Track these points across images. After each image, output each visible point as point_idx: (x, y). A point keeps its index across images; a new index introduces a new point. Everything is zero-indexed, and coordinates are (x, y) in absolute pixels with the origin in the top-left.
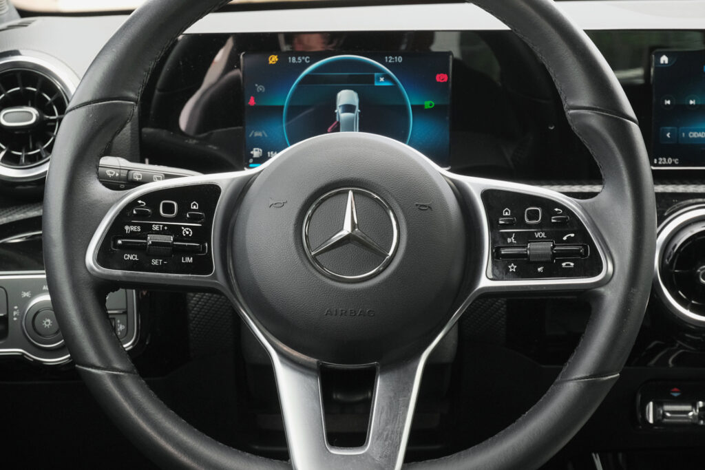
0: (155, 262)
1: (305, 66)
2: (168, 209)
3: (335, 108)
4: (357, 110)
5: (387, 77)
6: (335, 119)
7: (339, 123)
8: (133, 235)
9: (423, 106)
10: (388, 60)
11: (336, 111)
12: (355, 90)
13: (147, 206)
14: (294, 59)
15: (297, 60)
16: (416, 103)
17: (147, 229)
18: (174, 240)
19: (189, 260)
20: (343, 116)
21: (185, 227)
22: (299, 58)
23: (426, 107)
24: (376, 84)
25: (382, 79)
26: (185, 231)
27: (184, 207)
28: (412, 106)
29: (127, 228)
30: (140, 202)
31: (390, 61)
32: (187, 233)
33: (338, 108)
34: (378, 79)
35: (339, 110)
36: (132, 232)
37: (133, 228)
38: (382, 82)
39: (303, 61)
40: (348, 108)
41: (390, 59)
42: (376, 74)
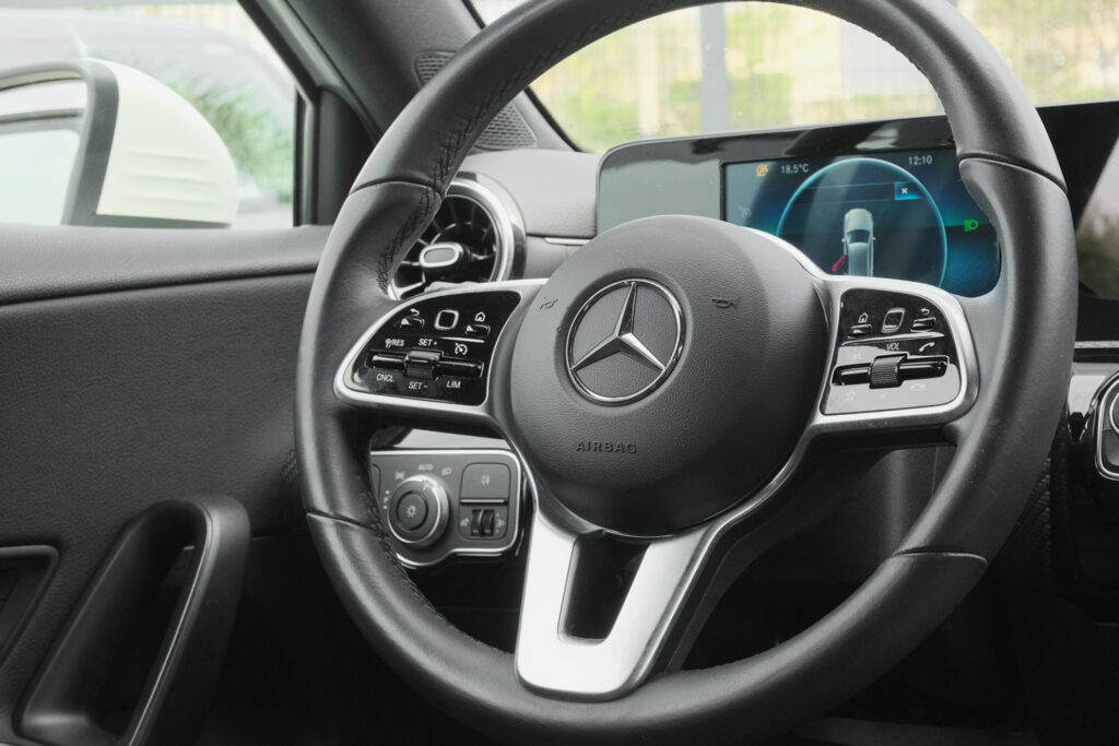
0: (413, 386)
1: (802, 176)
2: (447, 320)
3: (841, 235)
4: (872, 238)
5: (913, 188)
6: (842, 252)
7: (847, 257)
8: (394, 351)
9: (962, 227)
10: (913, 161)
11: (843, 240)
12: (868, 209)
13: (421, 316)
14: (788, 168)
15: (792, 169)
16: (952, 223)
17: (412, 343)
18: (441, 359)
19: (456, 385)
20: (853, 247)
21: (460, 342)
22: (795, 167)
23: (966, 229)
24: (897, 198)
25: (905, 191)
26: (459, 348)
27: (467, 318)
28: (947, 229)
29: (388, 341)
30: (413, 310)
31: (916, 163)
32: (461, 350)
33: (846, 235)
34: (900, 191)
35: (847, 239)
36: (393, 347)
37: (396, 342)
38: (905, 194)
39: (800, 170)
40: (859, 235)
41: (915, 160)
42: (897, 184)
